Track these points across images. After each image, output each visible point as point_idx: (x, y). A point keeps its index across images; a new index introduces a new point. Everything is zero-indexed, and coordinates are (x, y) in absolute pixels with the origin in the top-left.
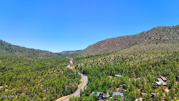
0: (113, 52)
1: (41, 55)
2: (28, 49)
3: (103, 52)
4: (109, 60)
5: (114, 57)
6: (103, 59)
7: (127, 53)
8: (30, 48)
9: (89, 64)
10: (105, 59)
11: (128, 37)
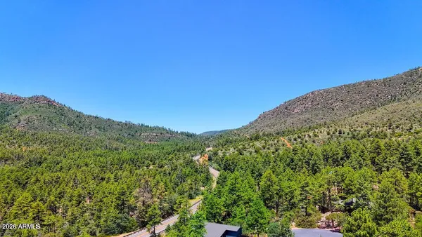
0: (325, 123)
1: (147, 137)
2: (119, 124)
3: (299, 126)
4: (314, 142)
5: (328, 134)
6: (295, 140)
7: (366, 124)
8: (124, 122)
9: (250, 150)
10: (300, 140)
11: (368, 84)
